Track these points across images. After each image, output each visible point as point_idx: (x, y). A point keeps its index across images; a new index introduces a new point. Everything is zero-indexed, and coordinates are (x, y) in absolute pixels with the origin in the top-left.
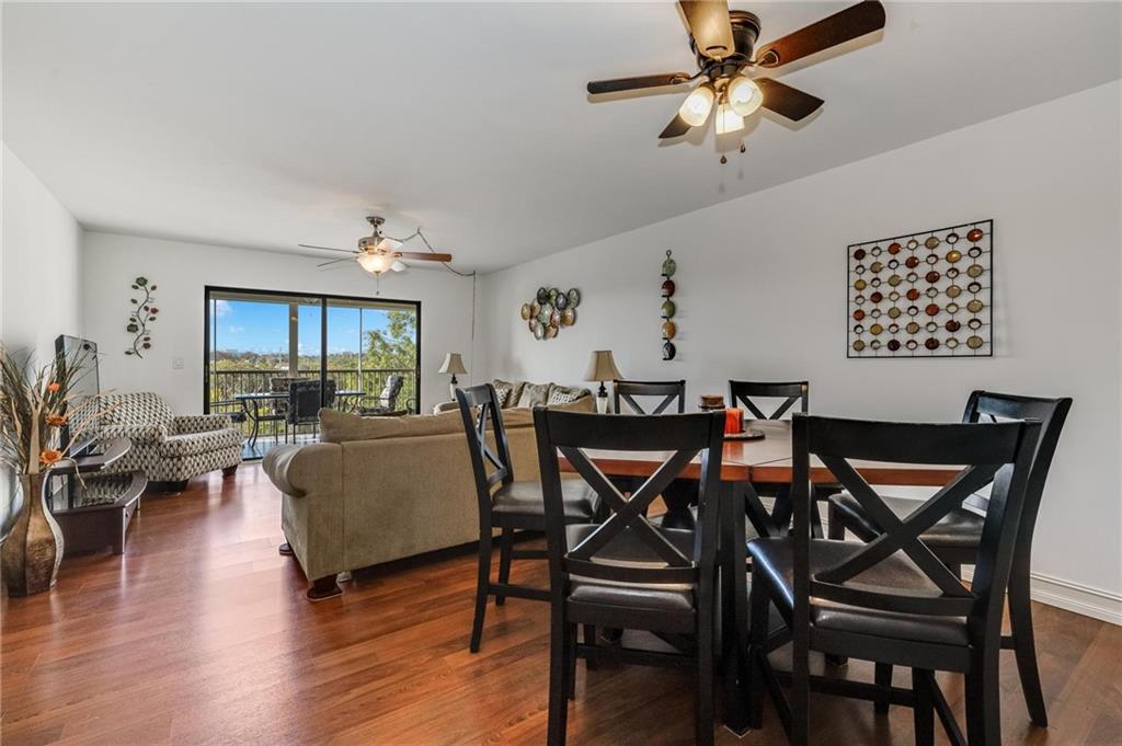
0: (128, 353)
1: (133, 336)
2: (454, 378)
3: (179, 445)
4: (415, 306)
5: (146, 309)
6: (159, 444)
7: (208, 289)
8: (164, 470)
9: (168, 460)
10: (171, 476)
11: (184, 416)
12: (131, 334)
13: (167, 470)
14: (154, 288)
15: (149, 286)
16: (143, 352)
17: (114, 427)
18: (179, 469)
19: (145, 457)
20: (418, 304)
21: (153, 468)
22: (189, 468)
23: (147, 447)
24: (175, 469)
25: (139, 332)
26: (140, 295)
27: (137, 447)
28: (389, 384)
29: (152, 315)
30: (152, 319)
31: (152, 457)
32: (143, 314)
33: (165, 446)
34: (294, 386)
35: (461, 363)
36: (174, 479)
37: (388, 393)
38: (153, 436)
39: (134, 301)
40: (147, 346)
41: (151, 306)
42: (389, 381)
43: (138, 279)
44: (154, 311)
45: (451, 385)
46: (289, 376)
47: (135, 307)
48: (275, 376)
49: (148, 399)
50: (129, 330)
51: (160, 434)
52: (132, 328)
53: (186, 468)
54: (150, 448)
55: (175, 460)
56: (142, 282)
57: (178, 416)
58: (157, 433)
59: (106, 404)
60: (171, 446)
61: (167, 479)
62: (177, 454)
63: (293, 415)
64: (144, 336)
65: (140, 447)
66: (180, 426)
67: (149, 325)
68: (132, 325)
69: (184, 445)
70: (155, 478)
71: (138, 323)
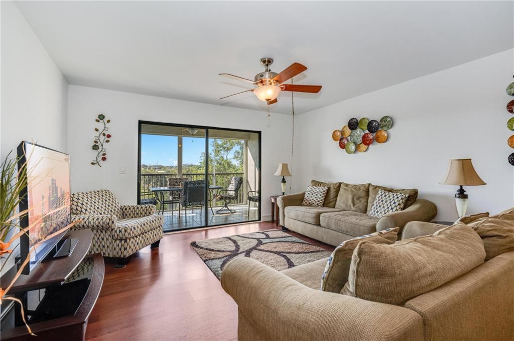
0: (93, 164)
1: (96, 153)
2: (284, 179)
3: (125, 231)
4: (258, 134)
5: (104, 135)
6: (112, 230)
7: (140, 122)
8: (115, 249)
9: (118, 242)
10: (120, 252)
11: (126, 205)
12: (95, 151)
13: (117, 249)
14: (109, 121)
15: (106, 120)
16: (101, 163)
17: (82, 216)
18: (125, 249)
19: (103, 239)
20: (260, 133)
21: (108, 247)
22: (132, 247)
23: (104, 232)
24: (123, 248)
25: (100, 150)
26: (100, 126)
27: (97, 231)
28: (233, 181)
29: (107, 139)
30: (107, 141)
31: (107, 239)
32: (102, 138)
33: (116, 231)
34: (186, 184)
35: (287, 169)
36: (122, 256)
37: (233, 187)
38: (108, 224)
39: (97, 130)
40: (104, 159)
41: (107, 133)
42: (233, 179)
43: (99, 116)
44: (109, 136)
45: (282, 184)
46: (178, 177)
47: (97, 134)
48: (170, 177)
49: (105, 195)
50: (93, 149)
51: (113, 222)
52: (95, 147)
53: (130, 247)
54: (106, 232)
55: (123, 242)
56: (101, 117)
57: (123, 205)
58: (111, 222)
59: (78, 199)
60: (120, 231)
61: (117, 256)
62: (124, 238)
63: (185, 201)
64: (102, 153)
65: (99, 231)
66: (125, 213)
67: (105, 145)
68: (95, 146)
69: (129, 231)
70: (109, 254)
71: (99, 144)
